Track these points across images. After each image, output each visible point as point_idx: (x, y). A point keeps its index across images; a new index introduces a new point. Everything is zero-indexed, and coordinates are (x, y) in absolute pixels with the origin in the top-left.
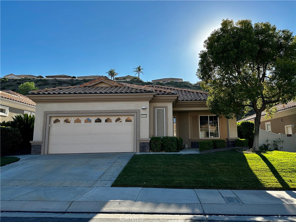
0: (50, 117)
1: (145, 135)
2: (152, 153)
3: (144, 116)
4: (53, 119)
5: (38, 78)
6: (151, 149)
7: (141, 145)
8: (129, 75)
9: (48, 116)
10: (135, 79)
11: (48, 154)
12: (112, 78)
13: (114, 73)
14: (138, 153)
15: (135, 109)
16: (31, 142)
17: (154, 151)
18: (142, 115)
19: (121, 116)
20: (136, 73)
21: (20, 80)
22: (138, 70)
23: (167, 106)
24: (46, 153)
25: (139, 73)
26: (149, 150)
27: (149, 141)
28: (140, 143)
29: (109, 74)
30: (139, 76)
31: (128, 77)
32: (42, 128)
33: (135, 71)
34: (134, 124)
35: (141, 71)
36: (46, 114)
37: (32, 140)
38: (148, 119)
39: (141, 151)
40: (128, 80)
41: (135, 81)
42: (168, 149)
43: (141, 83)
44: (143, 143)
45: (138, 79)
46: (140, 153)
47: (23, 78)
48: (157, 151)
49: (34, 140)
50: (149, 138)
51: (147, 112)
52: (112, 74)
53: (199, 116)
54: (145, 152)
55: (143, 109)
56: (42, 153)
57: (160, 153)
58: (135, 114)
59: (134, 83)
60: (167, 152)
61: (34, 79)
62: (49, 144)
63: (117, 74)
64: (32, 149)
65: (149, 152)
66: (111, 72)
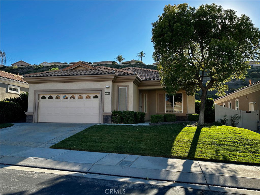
0: (39, 94)
1: (108, 109)
2: (113, 124)
3: (108, 94)
4: (41, 96)
5: (63, 65)
6: (113, 121)
7: (105, 118)
8: (133, 60)
9: (37, 93)
10: (138, 62)
11: (37, 122)
12: (120, 62)
13: (121, 58)
14: (102, 124)
15: (100, 88)
16: (26, 113)
17: (115, 123)
18: (106, 92)
19: (90, 94)
20: (139, 57)
21: (51, 66)
22: (141, 55)
23: (129, 85)
24: (36, 122)
25: (142, 57)
26: (110, 122)
27: (111, 115)
28: (104, 116)
29: (117, 59)
30: (142, 60)
31: (133, 61)
32: (33, 103)
33: (139, 56)
34: (100, 100)
35: (143, 56)
36: (36, 92)
37: (27, 111)
38: (110, 96)
39: (104, 122)
40: (132, 64)
41: (138, 65)
42: (126, 121)
43: (143, 66)
44: (107, 116)
45: (141, 62)
46: (104, 124)
47: (53, 64)
48: (117, 123)
49: (28, 111)
50: (111, 112)
51: (110, 90)
52: (119, 59)
53: (165, 93)
54: (108, 123)
55: (107, 88)
56: (33, 122)
57: (120, 124)
58: (101, 92)
59: (137, 66)
60: (125, 124)
61: (61, 65)
62: (39, 115)
63: (123, 59)
64: (27, 118)
65: (111, 123)
66: (119, 57)
